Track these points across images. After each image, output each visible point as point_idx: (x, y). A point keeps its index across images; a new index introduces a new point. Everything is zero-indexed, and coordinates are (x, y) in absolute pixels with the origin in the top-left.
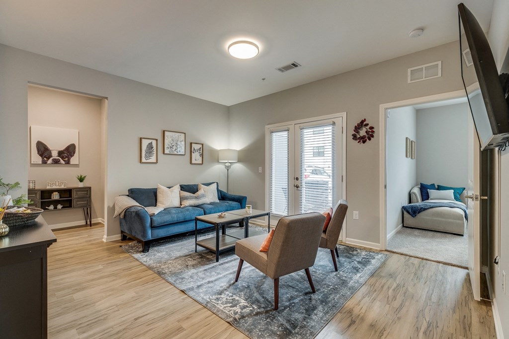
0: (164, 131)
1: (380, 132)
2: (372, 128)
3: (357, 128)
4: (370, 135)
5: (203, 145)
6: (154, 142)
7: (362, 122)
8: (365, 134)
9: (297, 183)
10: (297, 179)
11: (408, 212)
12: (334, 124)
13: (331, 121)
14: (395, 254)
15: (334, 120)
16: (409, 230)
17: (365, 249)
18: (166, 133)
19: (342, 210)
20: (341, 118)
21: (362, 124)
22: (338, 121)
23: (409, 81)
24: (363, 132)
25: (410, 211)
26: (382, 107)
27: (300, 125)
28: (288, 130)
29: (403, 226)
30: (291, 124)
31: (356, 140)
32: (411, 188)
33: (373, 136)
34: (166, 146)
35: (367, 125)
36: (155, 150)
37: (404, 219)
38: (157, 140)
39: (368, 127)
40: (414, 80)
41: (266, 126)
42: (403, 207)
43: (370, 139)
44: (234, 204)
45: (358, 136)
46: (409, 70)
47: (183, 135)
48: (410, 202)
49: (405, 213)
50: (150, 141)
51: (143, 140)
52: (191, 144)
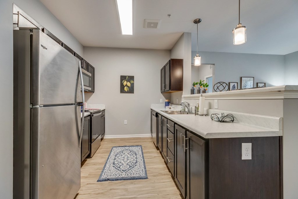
0: (241, 78)
5: (265, 84)
6: (236, 84)
18: (243, 78)
34: (242, 85)
36: (236, 87)
38: (237, 83)
47: (253, 78)
50: (233, 84)
51: (231, 84)
52: (257, 83)
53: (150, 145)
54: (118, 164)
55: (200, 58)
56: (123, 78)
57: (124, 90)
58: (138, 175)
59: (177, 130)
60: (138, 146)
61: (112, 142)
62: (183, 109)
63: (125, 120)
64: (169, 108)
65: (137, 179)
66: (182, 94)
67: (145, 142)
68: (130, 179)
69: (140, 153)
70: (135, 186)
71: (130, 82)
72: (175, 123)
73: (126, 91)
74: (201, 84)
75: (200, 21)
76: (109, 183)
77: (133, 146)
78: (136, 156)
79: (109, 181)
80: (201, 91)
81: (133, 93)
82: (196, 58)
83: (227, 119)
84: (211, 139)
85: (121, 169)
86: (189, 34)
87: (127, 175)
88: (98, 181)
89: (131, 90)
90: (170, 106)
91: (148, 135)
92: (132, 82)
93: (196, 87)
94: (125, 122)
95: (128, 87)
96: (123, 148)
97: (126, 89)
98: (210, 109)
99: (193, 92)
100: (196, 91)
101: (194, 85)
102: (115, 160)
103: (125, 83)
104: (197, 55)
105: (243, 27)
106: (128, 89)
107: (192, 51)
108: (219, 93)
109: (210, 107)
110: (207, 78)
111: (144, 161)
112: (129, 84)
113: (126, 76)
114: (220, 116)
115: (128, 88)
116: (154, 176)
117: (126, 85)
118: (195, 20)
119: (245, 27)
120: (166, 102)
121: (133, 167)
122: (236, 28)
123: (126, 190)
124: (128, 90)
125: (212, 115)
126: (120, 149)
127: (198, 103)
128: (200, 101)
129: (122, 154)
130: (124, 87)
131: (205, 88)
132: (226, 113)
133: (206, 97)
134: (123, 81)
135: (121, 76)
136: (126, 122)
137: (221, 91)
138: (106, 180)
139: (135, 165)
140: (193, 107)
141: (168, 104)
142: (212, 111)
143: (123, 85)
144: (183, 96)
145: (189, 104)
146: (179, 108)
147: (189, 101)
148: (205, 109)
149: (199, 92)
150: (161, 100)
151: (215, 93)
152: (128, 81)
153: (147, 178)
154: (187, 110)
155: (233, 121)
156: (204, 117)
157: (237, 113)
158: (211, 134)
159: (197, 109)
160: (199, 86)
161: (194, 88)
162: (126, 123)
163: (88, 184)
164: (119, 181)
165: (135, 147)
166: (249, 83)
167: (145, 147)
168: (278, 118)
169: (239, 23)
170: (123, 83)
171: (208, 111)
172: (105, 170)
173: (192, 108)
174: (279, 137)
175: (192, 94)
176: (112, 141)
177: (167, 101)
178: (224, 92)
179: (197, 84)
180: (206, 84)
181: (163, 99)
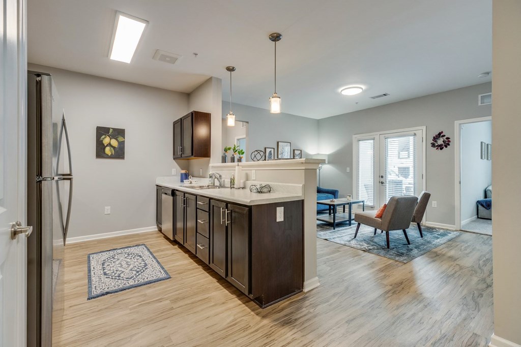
0: (278, 143)
1: (455, 142)
2: (448, 138)
3: (435, 139)
4: (447, 143)
5: (301, 151)
6: (272, 150)
7: (440, 134)
8: (443, 143)
9: (382, 180)
10: (382, 177)
11: (482, 205)
12: (415, 134)
13: (412, 133)
14: (468, 233)
15: (415, 132)
16: (482, 220)
17: (442, 229)
18: (279, 143)
19: (426, 197)
20: (421, 131)
21: (440, 135)
22: (419, 133)
23: (480, 104)
24: (440, 141)
25: (485, 205)
26: (457, 123)
27: (385, 135)
28: (374, 139)
29: (478, 217)
30: (376, 135)
31: (434, 147)
32: (487, 186)
33: (449, 145)
34: (279, 153)
35: (444, 136)
36: (273, 156)
37: (479, 211)
38: (274, 149)
39: (445, 138)
40: (484, 103)
41: (354, 136)
42: (478, 201)
43: (446, 147)
44: (330, 195)
45: (436, 144)
46: (480, 96)
47: (289, 144)
48: (486, 197)
49: (480, 206)
50: (270, 150)
51: (267, 149)
52: (294, 150)
53: (160, 241)
54: (113, 274)
55: (234, 116)
56: (102, 131)
57: (105, 153)
58: (155, 278)
59: (213, 206)
60: (139, 245)
61: (83, 248)
62: (212, 183)
63: (106, 207)
64: (190, 182)
65: (155, 282)
66: (208, 162)
67: (148, 238)
68: (146, 284)
69: (147, 253)
70: (156, 289)
71: (117, 140)
72: (210, 199)
73: (109, 154)
74: (235, 151)
75: (234, 70)
76: (111, 296)
77: (131, 247)
78: (141, 259)
79: (109, 295)
80: (236, 160)
81: (123, 158)
82: (229, 116)
83: (265, 190)
84: (253, 205)
85: (122, 277)
86: (219, 80)
87: (137, 281)
88: (89, 299)
89: (119, 154)
90: (190, 180)
91: (152, 229)
92: (121, 139)
93: (230, 154)
94: (106, 210)
95: (114, 148)
96: (111, 252)
97: (108, 150)
98: (247, 180)
99: (224, 160)
100: (228, 158)
101: (226, 150)
102: (104, 270)
103: (106, 140)
104: (231, 113)
105: (278, 97)
106: (113, 151)
107: (222, 101)
108: (256, 163)
109: (247, 178)
110: (238, 140)
111: (157, 261)
112: (114, 143)
113: (109, 129)
114: (258, 187)
115: (112, 149)
116: (179, 274)
117: (109, 145)
118: (228, 67)
119: (280, 98)
120: (182, 174)
121: (142, 271)
122: (273, 97)
123: (145, 295)
124: (113, 154)
125: (251, 187)
126: (105, 256)
127: (233, 174)
128: (236, 171)
129: (114, 260)
130: (104, 147)
131: (241, 156)
132: (264, 184)
133: (243, 167)
134: (103, 137)
135: (97, 127)
136: (108, 209)
137: (258, 160)
138: (103, 295)
139: (146, 269)
140: (226, 180)
141: (185, 176)
142: (249, 183)
143: (103, 144)
144: (211, 165)
145: (220, 176)
146: (206, 182)
147: (221, 173)
148: (242, 181)
149: (233, 160)
150: (174, 171)
151: (252, 163)
152: (112, 137)
153: (170, 278)
154: (217, 183)
155: (270, 191)
156: (241, 190)
157: (273, 183)
158: (253, 201)
159: (232, 182)
160: (233, 153)
161: (226, 154)
162: (109, 211)
163: (71, 307)
164: (127, 290)
165: (134, 248)
166: (286, 151)
167: (151, 245)
168: (302, 185)
169: (275, 93)
170: (102, 141)
171: (244, 183)
172: (94, 285)
173: (224, 181)
174: (302, 200)
175: (223, 162)
176: (80, 246)
177: (184, 172)
178: (261, 162)
179: (229, 149)
180: (242, 150)
181: (176, 170)
